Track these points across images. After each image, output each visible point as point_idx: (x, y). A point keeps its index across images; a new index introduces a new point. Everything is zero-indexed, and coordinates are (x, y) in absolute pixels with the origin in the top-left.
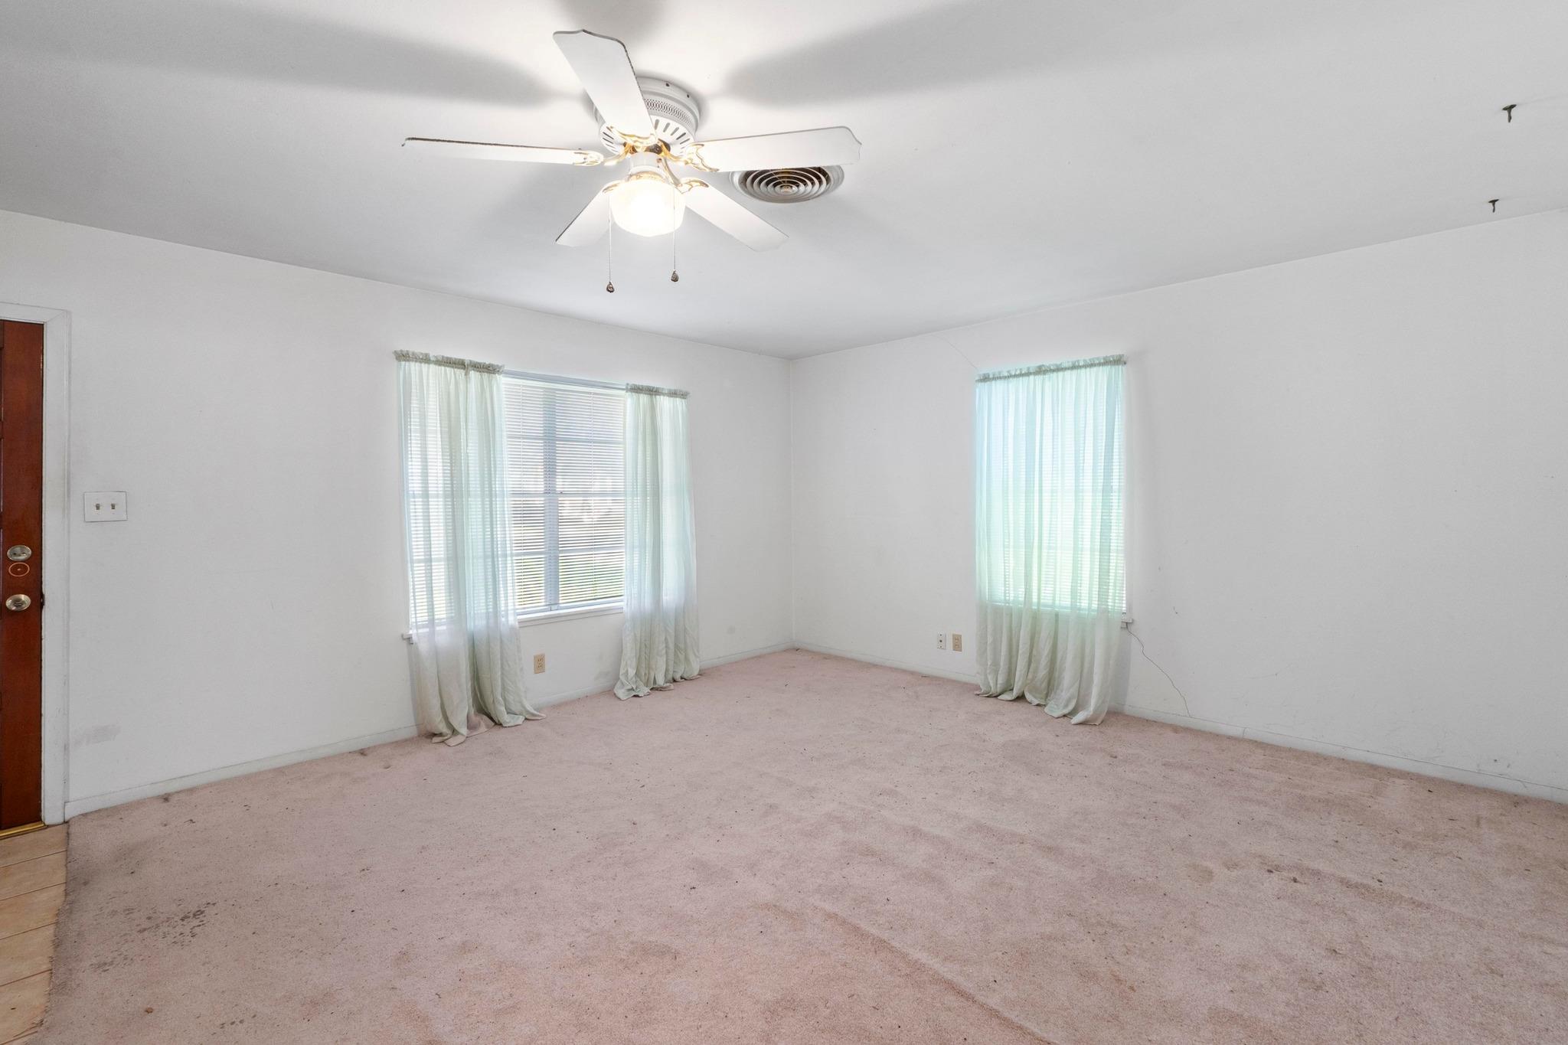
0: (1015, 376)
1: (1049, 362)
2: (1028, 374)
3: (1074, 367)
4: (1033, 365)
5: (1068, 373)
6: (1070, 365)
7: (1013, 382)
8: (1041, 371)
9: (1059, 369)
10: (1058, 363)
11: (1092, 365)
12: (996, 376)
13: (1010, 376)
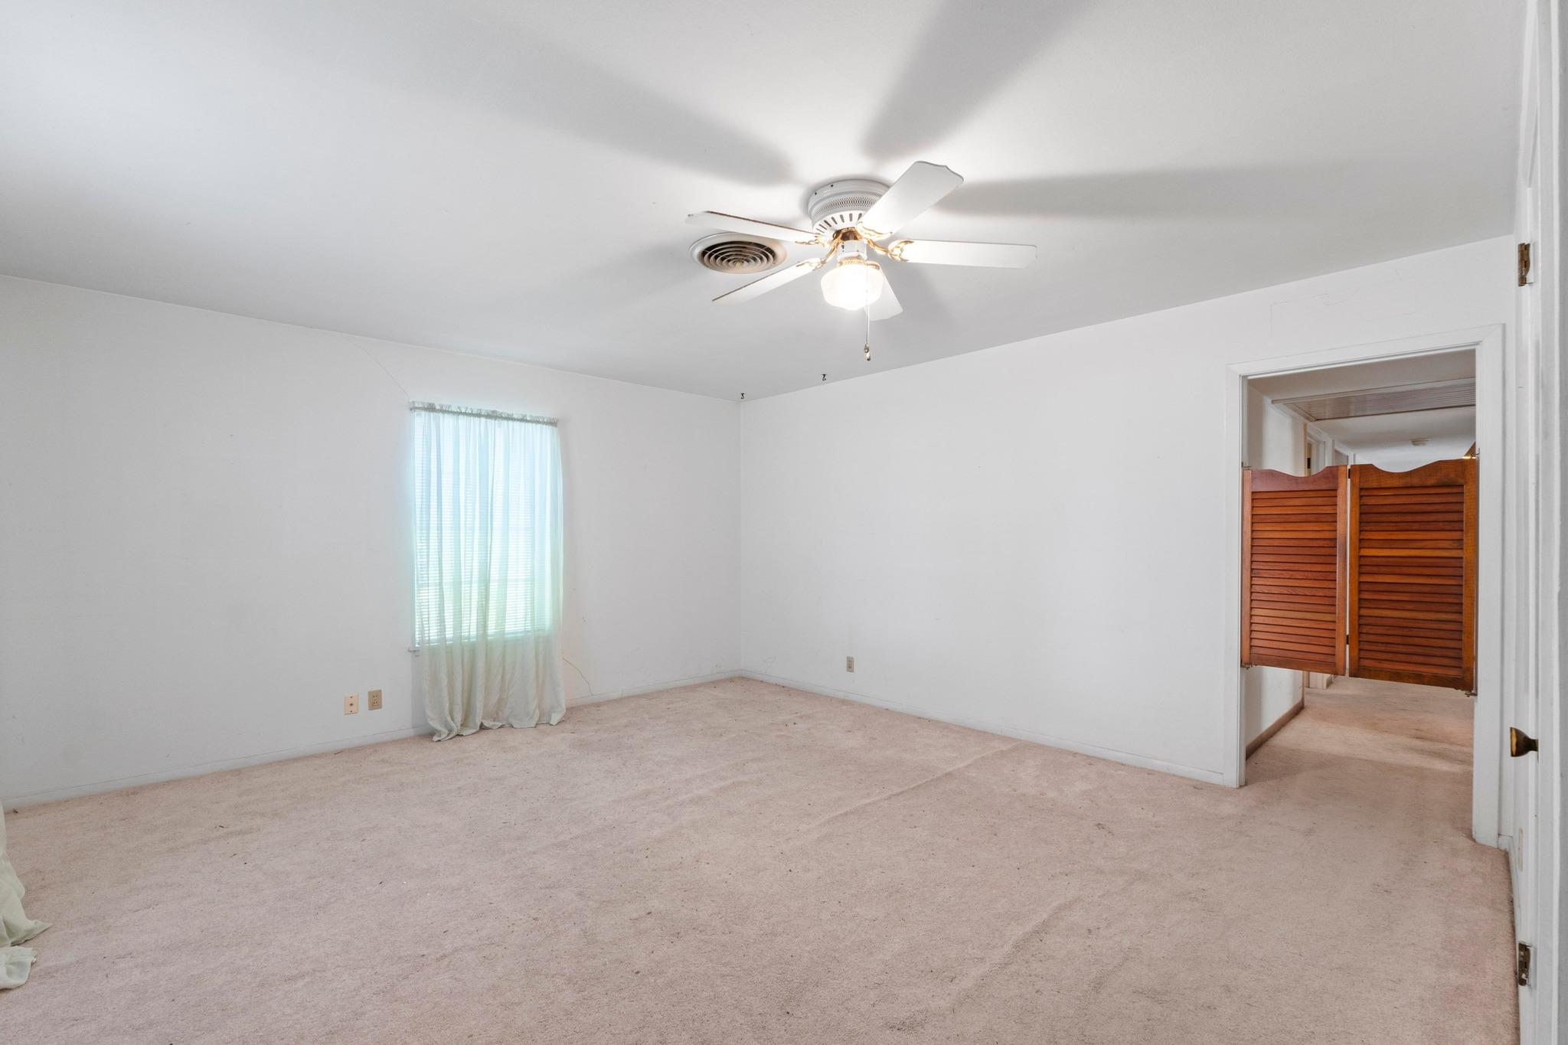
0: (465, 414)
1: (501, 409)
2: (479, 415)
3: (523, 420)
4: (487, 407)
5: (517, 424)
6: (520, 417)
7: (462, 419)
8: (492, 416)
9: (509, 418)
10: (510, 413)
11: (538, 422)
12: (444, 408)
13: (460, 413)
